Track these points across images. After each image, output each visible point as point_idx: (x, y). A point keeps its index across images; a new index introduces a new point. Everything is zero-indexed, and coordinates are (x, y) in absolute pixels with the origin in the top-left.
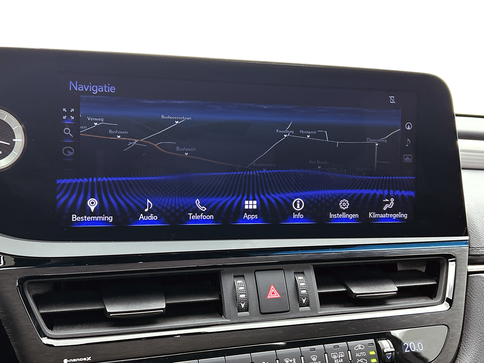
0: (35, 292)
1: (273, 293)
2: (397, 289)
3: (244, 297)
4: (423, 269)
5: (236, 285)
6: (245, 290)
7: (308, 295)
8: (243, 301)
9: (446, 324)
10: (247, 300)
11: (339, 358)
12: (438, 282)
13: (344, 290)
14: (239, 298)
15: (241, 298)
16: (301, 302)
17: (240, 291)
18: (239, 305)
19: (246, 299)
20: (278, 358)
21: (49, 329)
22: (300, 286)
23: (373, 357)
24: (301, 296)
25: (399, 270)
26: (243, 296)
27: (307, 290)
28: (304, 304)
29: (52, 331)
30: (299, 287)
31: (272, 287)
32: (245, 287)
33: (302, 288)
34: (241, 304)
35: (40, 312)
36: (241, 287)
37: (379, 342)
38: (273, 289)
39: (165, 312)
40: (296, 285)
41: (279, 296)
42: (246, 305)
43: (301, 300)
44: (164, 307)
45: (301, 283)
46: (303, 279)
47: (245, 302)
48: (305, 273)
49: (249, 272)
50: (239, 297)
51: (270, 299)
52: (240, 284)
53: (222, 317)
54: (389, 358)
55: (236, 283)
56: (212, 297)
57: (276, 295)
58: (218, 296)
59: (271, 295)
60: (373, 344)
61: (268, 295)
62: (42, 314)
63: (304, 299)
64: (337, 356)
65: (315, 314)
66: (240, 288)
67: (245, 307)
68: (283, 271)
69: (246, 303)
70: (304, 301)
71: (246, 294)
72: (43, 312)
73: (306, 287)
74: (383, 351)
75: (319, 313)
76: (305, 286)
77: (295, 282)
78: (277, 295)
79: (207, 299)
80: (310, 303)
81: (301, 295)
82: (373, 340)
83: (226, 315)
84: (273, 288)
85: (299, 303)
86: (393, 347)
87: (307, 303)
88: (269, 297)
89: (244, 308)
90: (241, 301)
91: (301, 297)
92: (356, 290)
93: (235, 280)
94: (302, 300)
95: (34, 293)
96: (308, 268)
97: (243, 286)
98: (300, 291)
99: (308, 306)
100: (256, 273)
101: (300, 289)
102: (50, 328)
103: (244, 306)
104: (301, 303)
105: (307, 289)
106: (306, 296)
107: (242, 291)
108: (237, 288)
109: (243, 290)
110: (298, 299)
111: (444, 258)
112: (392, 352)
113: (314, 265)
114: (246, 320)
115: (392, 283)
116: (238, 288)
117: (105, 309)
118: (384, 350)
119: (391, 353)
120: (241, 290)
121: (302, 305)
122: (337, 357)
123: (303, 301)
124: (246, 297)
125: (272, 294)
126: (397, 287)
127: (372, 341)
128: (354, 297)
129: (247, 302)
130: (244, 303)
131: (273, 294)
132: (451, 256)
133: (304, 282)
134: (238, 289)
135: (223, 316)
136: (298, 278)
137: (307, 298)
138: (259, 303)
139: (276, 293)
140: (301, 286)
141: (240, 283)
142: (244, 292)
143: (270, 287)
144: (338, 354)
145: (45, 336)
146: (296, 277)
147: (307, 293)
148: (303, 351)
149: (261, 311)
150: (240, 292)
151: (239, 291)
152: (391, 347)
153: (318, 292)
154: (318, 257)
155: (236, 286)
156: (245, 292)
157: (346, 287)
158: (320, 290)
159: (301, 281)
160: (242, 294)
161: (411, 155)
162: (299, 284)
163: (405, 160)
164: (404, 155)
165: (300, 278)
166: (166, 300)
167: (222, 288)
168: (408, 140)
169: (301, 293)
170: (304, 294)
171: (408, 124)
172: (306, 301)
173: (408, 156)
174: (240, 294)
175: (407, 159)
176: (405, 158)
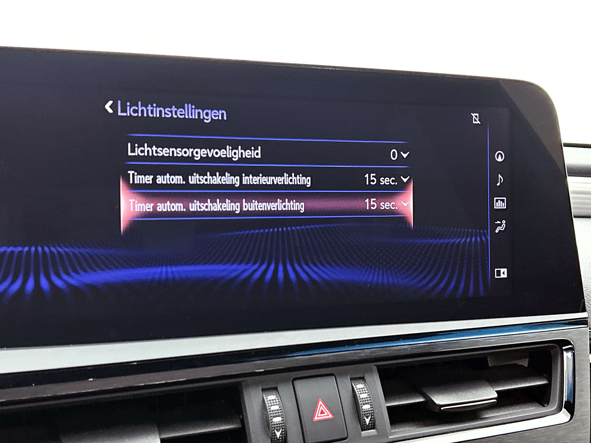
1: (322, 412)
2: (496, 395)
3: (279, 421)
4: (525, 363)
5: (267, 403)
6: (280, 410)
7: (372, 412)
8: (278, 428)
10: (284, 426)
12: (550, 380)
13: (421, 400)
14: (273, 423)
15: (275, 423)
16: (363, 422)
17: (274, 412)
18: (272, 433)
19: (283, 424)
22: (360, 399)
24: (363, 414)
25: (490, 365)
27: (371, 404)
28: (368, 426)
30: (359, 401)
31: (320, 403)
32: (280, 406)
33: (363, 401)
34: (275, 433)
36: (274, 405)
38: (321, 406)
40: (354, 397)
41: (330, 416)
42: (283, 433)
43: (363, 420)
45: (361, 394)
46: (364, 388)
47: (281, 429)
48: (366, 378)
49: (284, 381)
50: (272, 421)
51: (319, 421)
52: (272, 402)
55: (266, 400)
56: (229, 423)
57: (326, 414)
58: (239, 421)
59: (319, 415)
61: (314, 416)
63: (367, 417)
65: (385, 441)
66: (273, 408)
67: (282, 437)
68: (334, 377)
69: (283, 430)
70: (368, 421)
71: (282, 416)
73: (370, 400)
75: (390, 437)
76: (368, 399)
77: (353, 393)
78: (328, 415)
79: (222, 428)
80: (377, 423)
81: (363, 412)
85: (360, 425)
87: (372, 423)
88: (316, 418)
89: (280, 437)
90: (276, 428)
91: (364, 416)
92: (441, 400)
93: (265, 394)
94: (365, 420)
96: (370, 371)
97: (277, 405)
98: (362, 407)
99: (374, 429)
100: (295, 382)
101: (361, 404)
103: (280, 435)
104: (363, 425)
105: (371, 402)
106: (371, 414)
107: (277, 411)
108: (268, 408)
110: (359, 419)
111: (556, 345)
113: (377, 366)
116: (270, 407)
120: (275, 410)
121: (364, 428)
123: (366, 422)
124: (282, 421)
125: (321, 413)
126: (496, 391)
128: (437, 410)
129: (284, 428)
130: (279, 431)
132: (567, 342)
133: (367, 391)
134: (270, 410)
137: (372, 416)
138: (302, 429)
139: (326, 412)
140: (362, 399)
141: (273, 400)
142: (279, 413)
146: (353, 384)
147: (372, 409)
149: (306, 441)
150: (273, 414)
151: (271, 412)
153: (387, 407)
154: (383, 353)
155: (267, 405)
156: (281, 412)
157: (424, 396)
158: (389, 403)
159: (362, 391)
160: (276, 416)
161: (505, 198)
162: (359, 396)
163: (497, 206)
164: (495, 198)
165: (359, 386)
166: (160, 435)
167: (245, 408)
168: (500, 176)
169: (362, 409)
170: (368, 410)
171: (499, 154)
172: (370, 421)
173: (501, 200)
174: (274, 417)
175: (500, 204)
176: (497, 203)
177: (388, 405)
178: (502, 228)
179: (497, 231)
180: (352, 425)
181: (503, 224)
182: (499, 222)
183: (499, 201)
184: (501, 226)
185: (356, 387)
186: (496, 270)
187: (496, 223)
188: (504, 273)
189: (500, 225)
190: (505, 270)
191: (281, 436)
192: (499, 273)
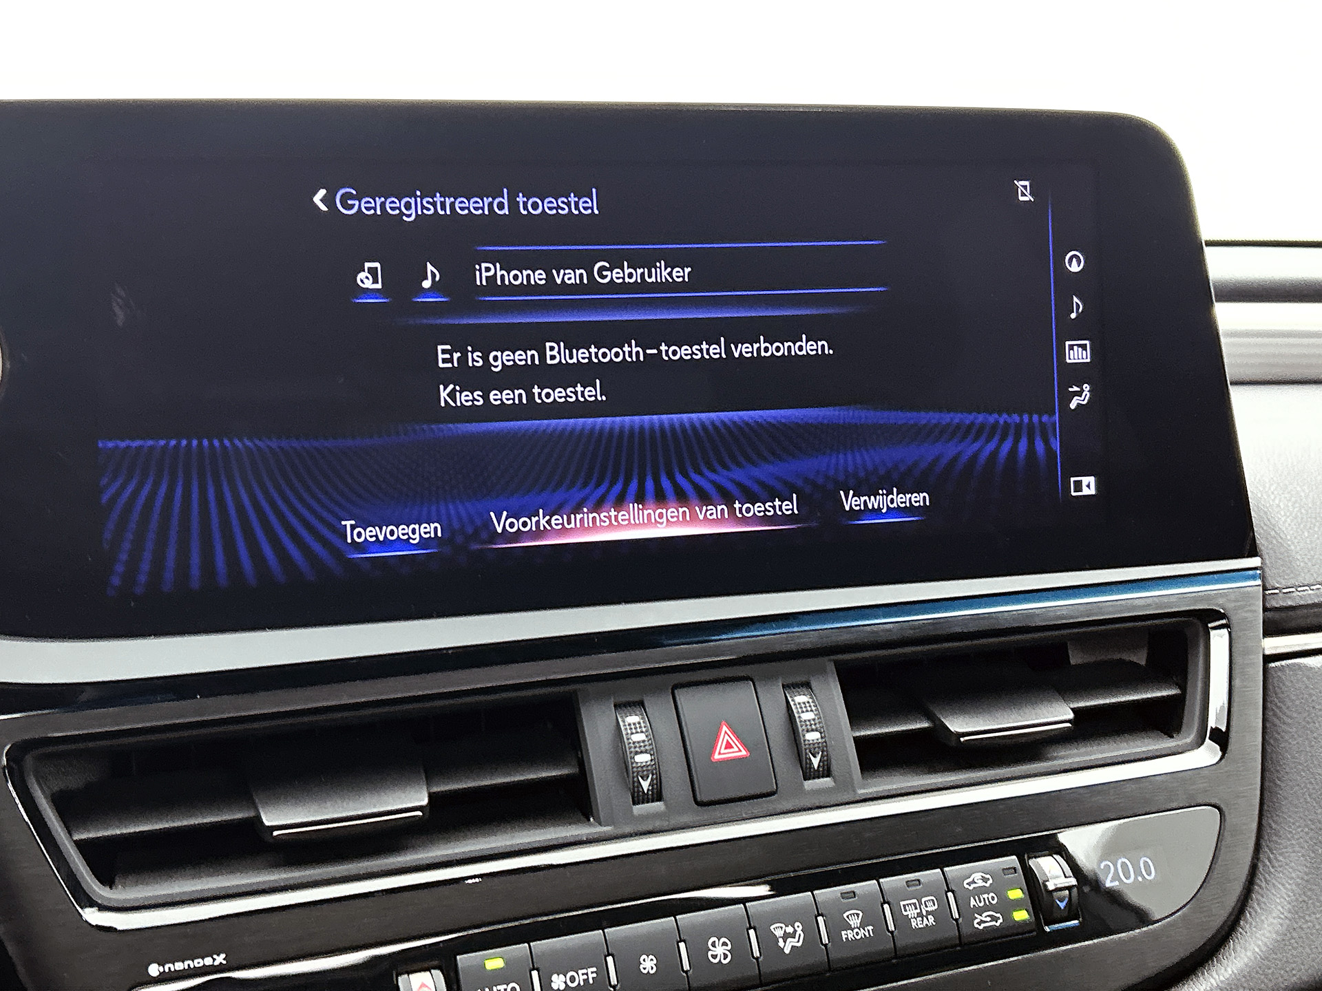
0: (57, 785)
1: (728, 746)
2: (1071, 715)
3: (647, 762)
4: (1140, 658)
5: (623, 728)
6: (648, 740)
7: (824, 745)
9: (1213, 801)
10: (655, 770)
11: (924, 913)
12: (1183, 688)
13: (925, 725)
14: (634, 765)
15: (639, 765)
16: (806, 764)
17: (636, 744)
19: (654, 767)
20: (752, 925)
21: (102, 882)
22: (801, 721)
23: (1017, 905)
24: (806, 750)
25: (1073, 662)
26: (644, 759)
27: (822, 730)
28: (817, 770)
29: (111, 888)
30: (799, 724)
31: (725, 728)
32: (647, 733)
33: (806, 726)
34: (639, 782)
35: (75, 839)
36: (637, 732)
37: (1032, 863)
38: (725, 735)
39: (427, 817)
40: (790, 719)
41: (744, 753)
42: (655, 782)
43: (806, 758)
44: (425, 802)
45: (803, 712)
46: (809, 702)
47: (650, 776)
48: (814, 684)
49: (657, 690)
50: (632, 760)
51: (722, 761)
52: (633, 727)
53: (589, 820)
54: (1062, 905)
55: (622, 725)
56: (557, 767)
58: (574, 762)
59: (723, 751)
60: (1015, 869)
61: (712, 753)
62: (79, 845)
63: (815, 757)
64: (916, 908)
65: (850, 798)
66: (636, 738)
67: (653, 790)
68: (752, 683)
69: (654, 778)
70: (816, 762)
71: (652, 753)
72: (84, 836)
73: (820, 723)
74: (1045, 886)
75: (857, 792)
76: (817, 721)
77: (788, 711)
78: (740, 751)
79: (544, 774)
80: (834, 767)
81: (805, 745)
82: (1014, 857)
83: (598, 814)
84: (726, 732)
85: (802, 770)
86: (1071, 875)
87: (824, 767)
88: (717, 756)
89: (648, 790)
90: (640, 774)
91: (807, 752)
92: (960, 724)
93: (619, 714)
94: (810, 760)
95: (56, 789)
96: (822, 671)
97: (642, 732)
98: (804, 736)
99: (828, 776)
100: (676, 691)
101: (803, 731)
102: (108, 881)
103: (649, 786)
104: (807, 769)
105: (821, 728)
106: (821, 749)
107: (641, 744)
108: (625, 737)
109: (644, 741)
110: (799, 755)
111: (1195, 621)
112: (1069, 888)
113: (837, 663)
114: (658, 824)
115: (1057, 700)
116: (628, 736)
117: (259, 818)
118: (1047, 883)
119: (1067, 892)
120: (639, 742)
121: (809, 774)
122: (918, 911)
123: (812, 763)
124: (651, 760)
125: (726, 748)
126: (1073, 709)
127: (1012, 860)
128: (953, 744)
129: (656, 775)
130: (647, 778)
131: (728, 748)
132: (1214, 615)
133: (814, 708)
134: (629, 741)
135: (592, 819)
136: (795, 698)
137: (824, 752)
138: (690, 774)
139: (736, 745)
140: (805, 721)
141: (634, 724)
142: (645, 746)
143: (720, 729)
144: (920, 904)
145: (91, 903)
146: (788, 697)
147: (824, 740)
148: (823, 903)
149: (699, 799)
150: (635, 748)
151: (631, 745)
152: (1067, 875)
153: (854, 737)
154: (845, 638)
155: (624, 733)
156: (649, 746)
157: (930, 716)
158: (859, 730)
159: (804, 708)
160: (641, 752)
161: (1087, 342)
162: (799, 717)
163: (1072, 357)
164: (1068, 343)
165: (801, 699)
166: (428, 784)
167: (585, 739)
168: (1075, 299)
169: (805, 741)
170: (815, 741)
171: (1075, 256)
172: (820, 761)
173: (1079, 346)
174: (637, 753)
175: (1078, 354)
176: (1071, 351)
177: (858, 734)
178: (1083, 400)
179: (1073, 405)
180: (786, 767)
181: (1084, 391)
182: (1076, 389)
183: (1075, 348)
184: (1081, 397)
185: (793, 700)
186: (1072, 479)
187: (1070, 389)
188: (1089, 485)
189: (1079, 394)
190: (1092, 480)
191: (650, 788)
192: (1078, 486)
